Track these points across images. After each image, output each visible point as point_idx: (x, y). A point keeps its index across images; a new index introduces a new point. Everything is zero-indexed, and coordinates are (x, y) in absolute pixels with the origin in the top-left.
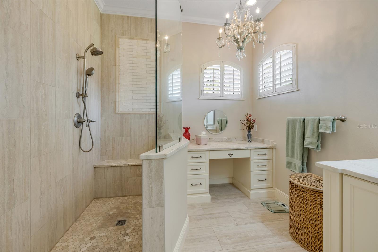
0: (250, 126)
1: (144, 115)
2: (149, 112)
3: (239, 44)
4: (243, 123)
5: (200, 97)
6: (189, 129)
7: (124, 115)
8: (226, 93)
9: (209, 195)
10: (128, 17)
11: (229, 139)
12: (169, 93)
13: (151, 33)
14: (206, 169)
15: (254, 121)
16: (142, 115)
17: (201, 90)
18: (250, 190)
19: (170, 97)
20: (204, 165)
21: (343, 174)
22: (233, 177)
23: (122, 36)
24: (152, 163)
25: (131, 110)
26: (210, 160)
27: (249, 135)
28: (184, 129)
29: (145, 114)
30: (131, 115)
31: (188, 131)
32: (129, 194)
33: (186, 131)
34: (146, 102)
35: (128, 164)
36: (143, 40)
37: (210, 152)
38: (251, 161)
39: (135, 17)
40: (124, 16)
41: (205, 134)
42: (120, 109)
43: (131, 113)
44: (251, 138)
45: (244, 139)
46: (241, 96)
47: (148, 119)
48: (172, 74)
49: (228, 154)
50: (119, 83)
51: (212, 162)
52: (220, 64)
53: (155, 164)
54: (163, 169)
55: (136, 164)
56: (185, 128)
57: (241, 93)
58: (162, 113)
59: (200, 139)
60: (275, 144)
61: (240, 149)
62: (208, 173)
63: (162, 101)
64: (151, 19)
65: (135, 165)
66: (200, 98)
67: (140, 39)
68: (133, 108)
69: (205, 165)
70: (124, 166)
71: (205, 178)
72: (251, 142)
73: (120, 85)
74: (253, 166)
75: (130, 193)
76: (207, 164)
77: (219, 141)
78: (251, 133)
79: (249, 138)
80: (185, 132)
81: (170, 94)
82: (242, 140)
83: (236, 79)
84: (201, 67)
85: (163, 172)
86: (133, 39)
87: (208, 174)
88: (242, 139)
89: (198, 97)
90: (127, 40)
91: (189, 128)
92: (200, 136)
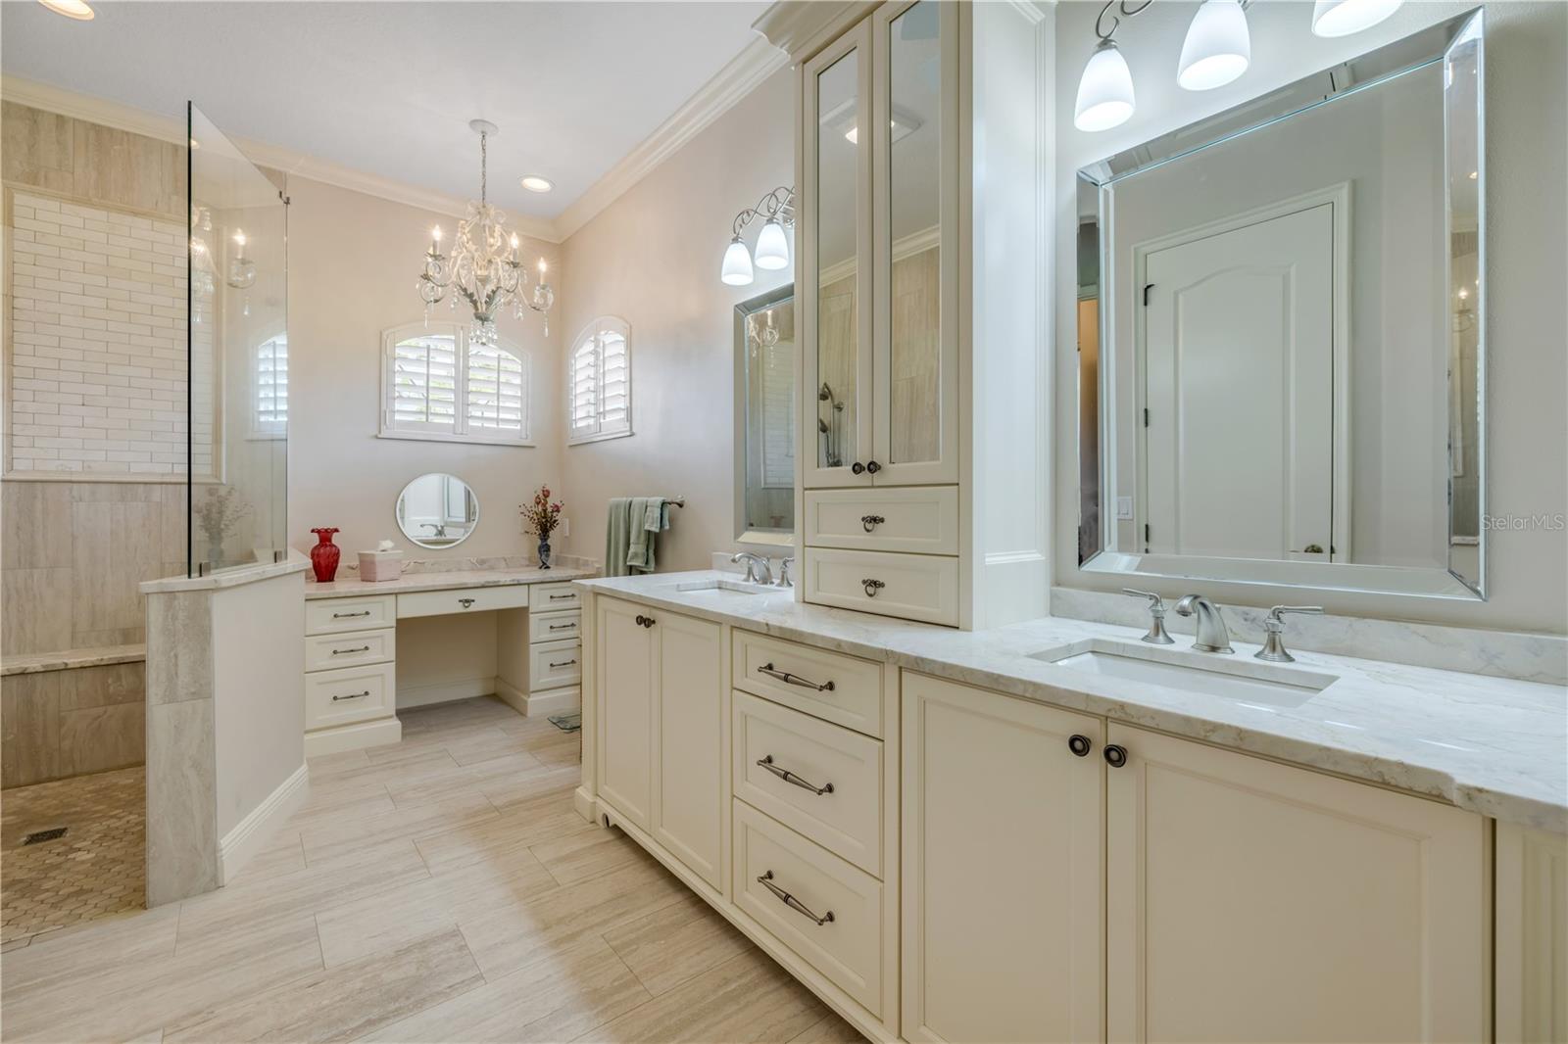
0: (545, 525)
1: (142, 486)
2: (163, 475)
3: (476, 308)
4: (527, 513)
5: (380, 432)
6: (335, 534)
7: (39, 484)
8: (472, 423)
9: (396, 723)
10: (59, 117)
11: (482, 562)
12: (258, 407)
13: (175, 198)
14: (385, 647)
15: (557, 509)
16: (129, 486)
17: (384, 408)
18: (528, 693)
19: (267, 423)
20: (378, 637)
21: (597, 594)
22: (497, 677)
23: (27, 183)
24: (176, 602)
25: (77, 467)
26: (399, 621)
27: (545, 549)
28: (316, 535)
29: (146, 483)
30: (75, 486)
31: (330, 541)
32: (70, 771)
33: (321, 541)
34: (152, 441)
35: (65, 661)
36: (135, 214)
37: (400, 597)
38: (531, 616)
39: (94, 125)
40: (42, 112)
41: (393, 549)
42: (15, 460)
43: (74, 478)
44: (548, 556)
45: (530, 563)
46: (525, 437)
47: (159, 500)
48: (270, 341)
49: (460, 601)
50: (12, 361)
51: (406, 628)
52: (455, 334)
53: (187, 603)
54: (208, 612)
55: (102, 660)
56: (319, 532)
57: (524, 425)
58: (224, 482)
59: (373, 563)
60: (598, 568)
61: (497, 585)
62: (393, 658)
63: (224, 440)
64: (176, 148)
65: (98, 663)
66: (380, 436)
67: (120, 210)
68: (83, 461)
69: (382, 636)
70: (42, 670)
71: (382, 675)
72: (548, 567)
73: (15, 370)
74: (537, 629)
75: (74, 767)
76: (390, 636)
77: (447, 571)
78: (549, 542)
79: (543, 557)
80: (318, 543)
81: (267, 412)
82: (528, 566)
83: (507, 383)
84: (385, 337)
85: (210, 620)
86: (86, 202)
87: (394, 663)
88: (527, 563)
89: (376, 432)
90: (54, 205)
91: (336, 530)
92: (373, 555)
